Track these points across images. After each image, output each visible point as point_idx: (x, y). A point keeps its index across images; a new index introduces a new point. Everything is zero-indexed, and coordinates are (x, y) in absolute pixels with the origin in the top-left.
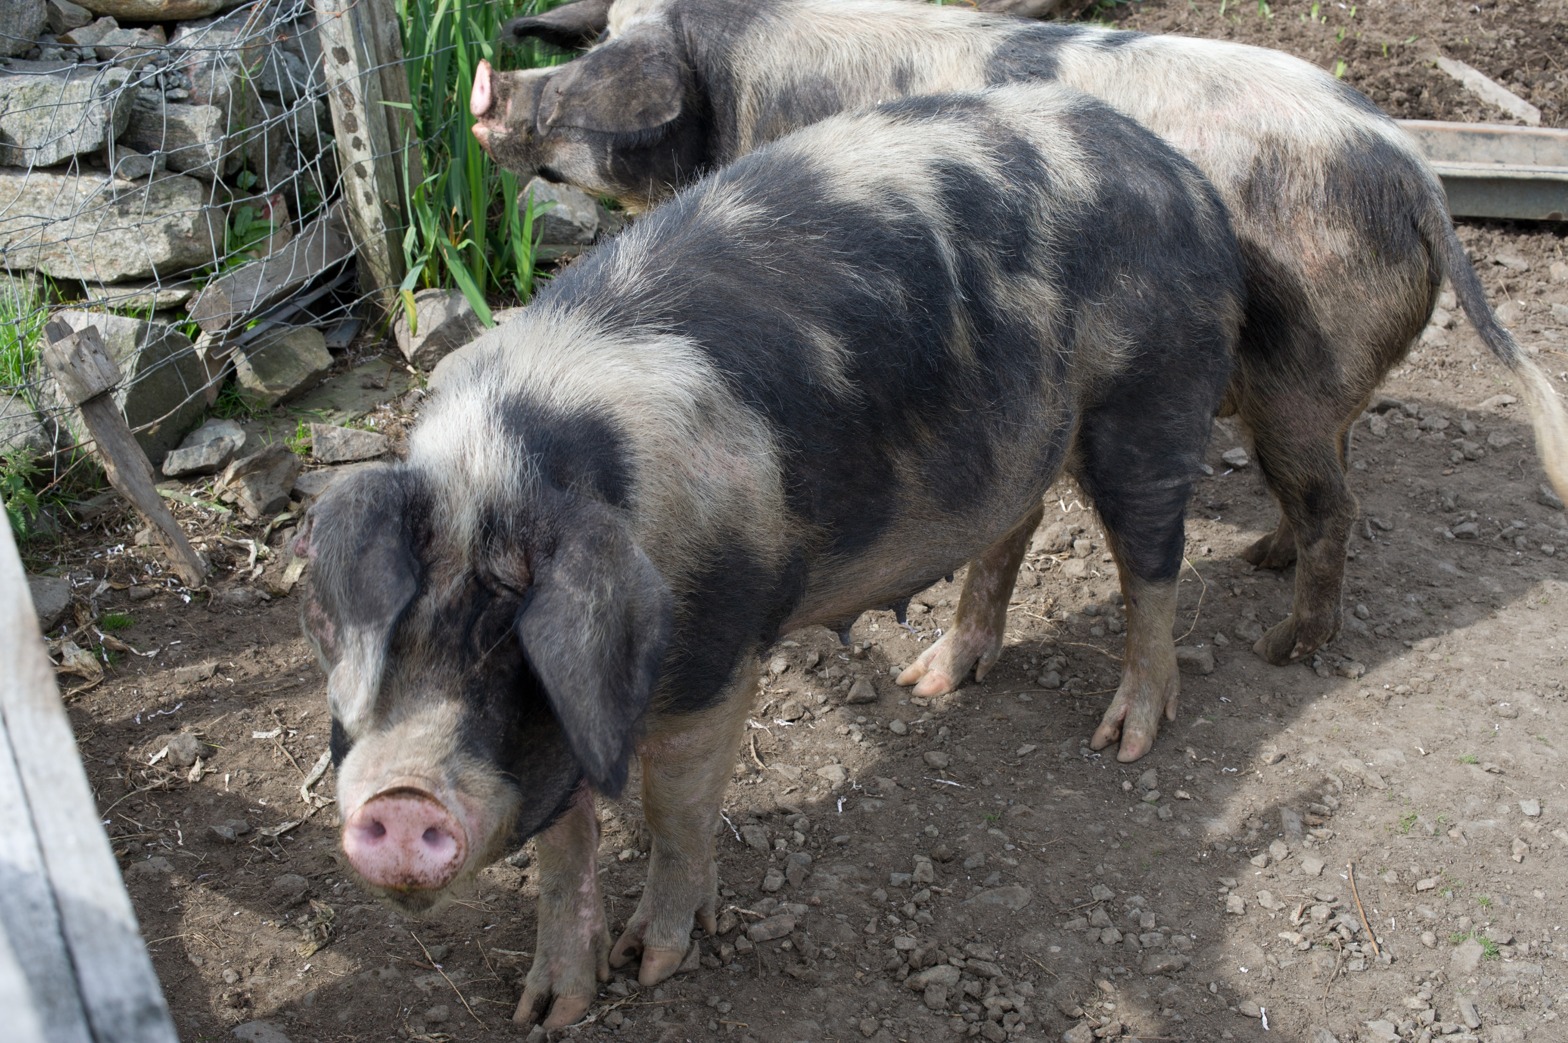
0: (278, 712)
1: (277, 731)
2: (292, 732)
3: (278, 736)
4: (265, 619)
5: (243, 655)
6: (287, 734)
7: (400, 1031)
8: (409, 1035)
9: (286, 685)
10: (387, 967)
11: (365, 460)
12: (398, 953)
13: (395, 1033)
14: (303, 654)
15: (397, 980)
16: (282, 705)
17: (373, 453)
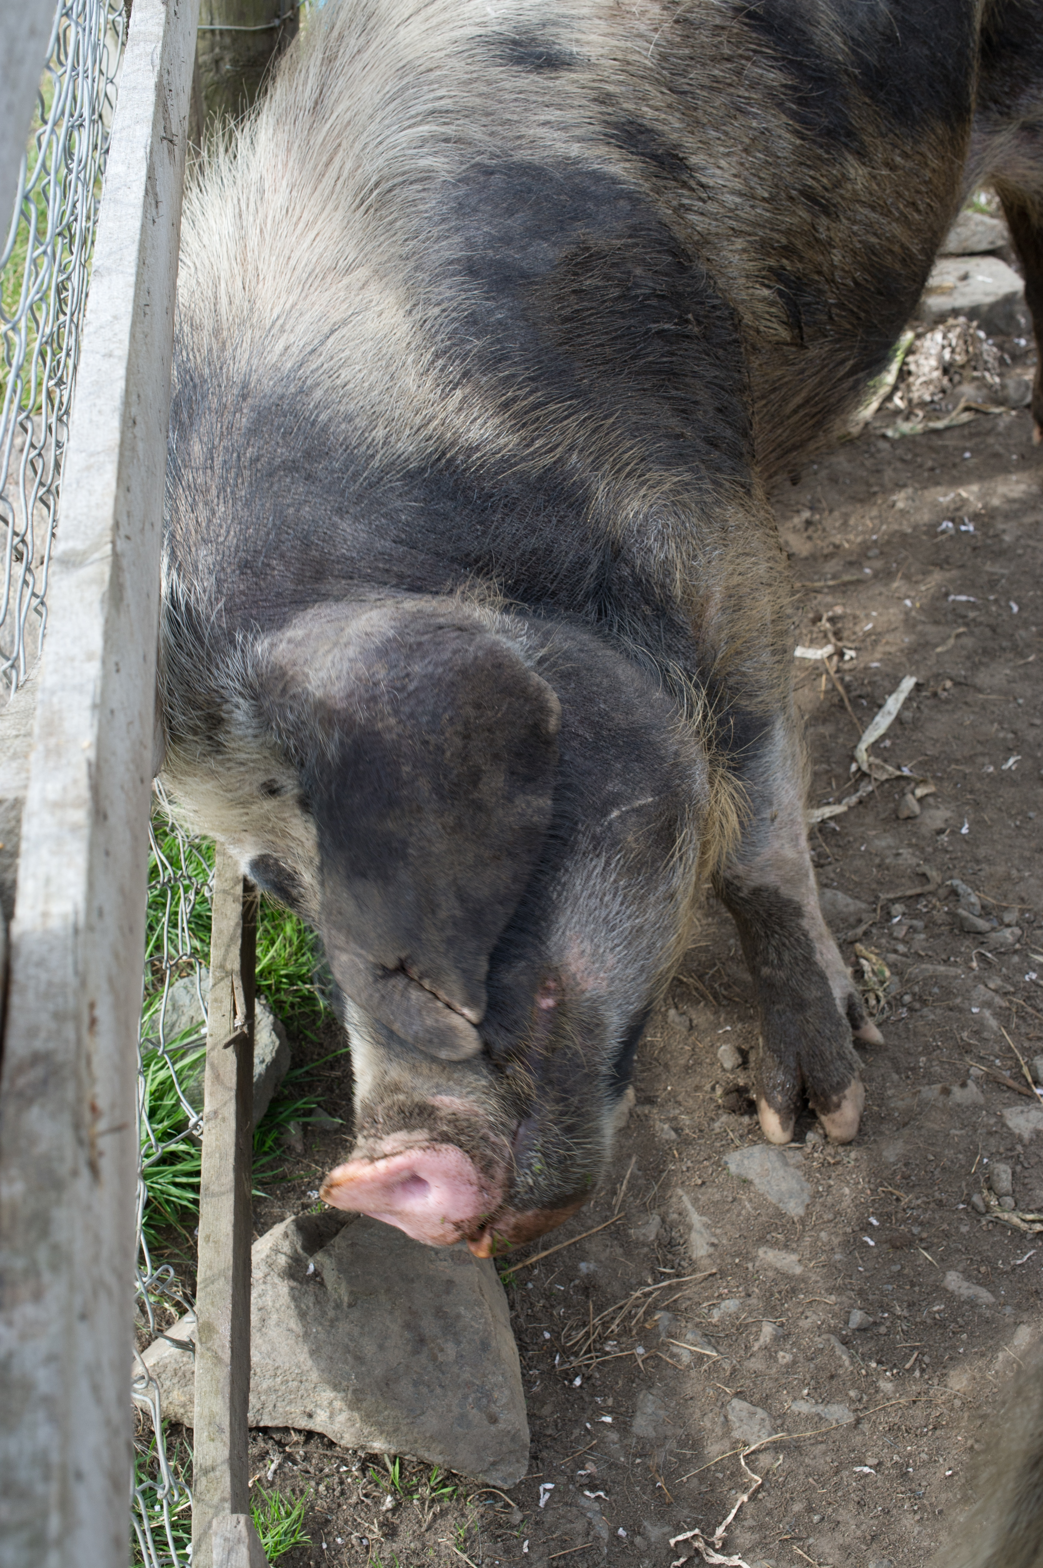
0: (831, 620)
1: (829, 649)
2: (849, 654)
3: (830, 657)
4: (824, 473)
5: (789, 524)
6: (841, 655)
7: (976, 1199)
8: (988, 1206)
9: (846, 578)
10: (964, 1085)
11: (973, 254)
12: (981, 1059)
13: (968, 1202)
14: (873, 531)
15: (976, 1107)
16: (839, 610)
17: (984, 246)
